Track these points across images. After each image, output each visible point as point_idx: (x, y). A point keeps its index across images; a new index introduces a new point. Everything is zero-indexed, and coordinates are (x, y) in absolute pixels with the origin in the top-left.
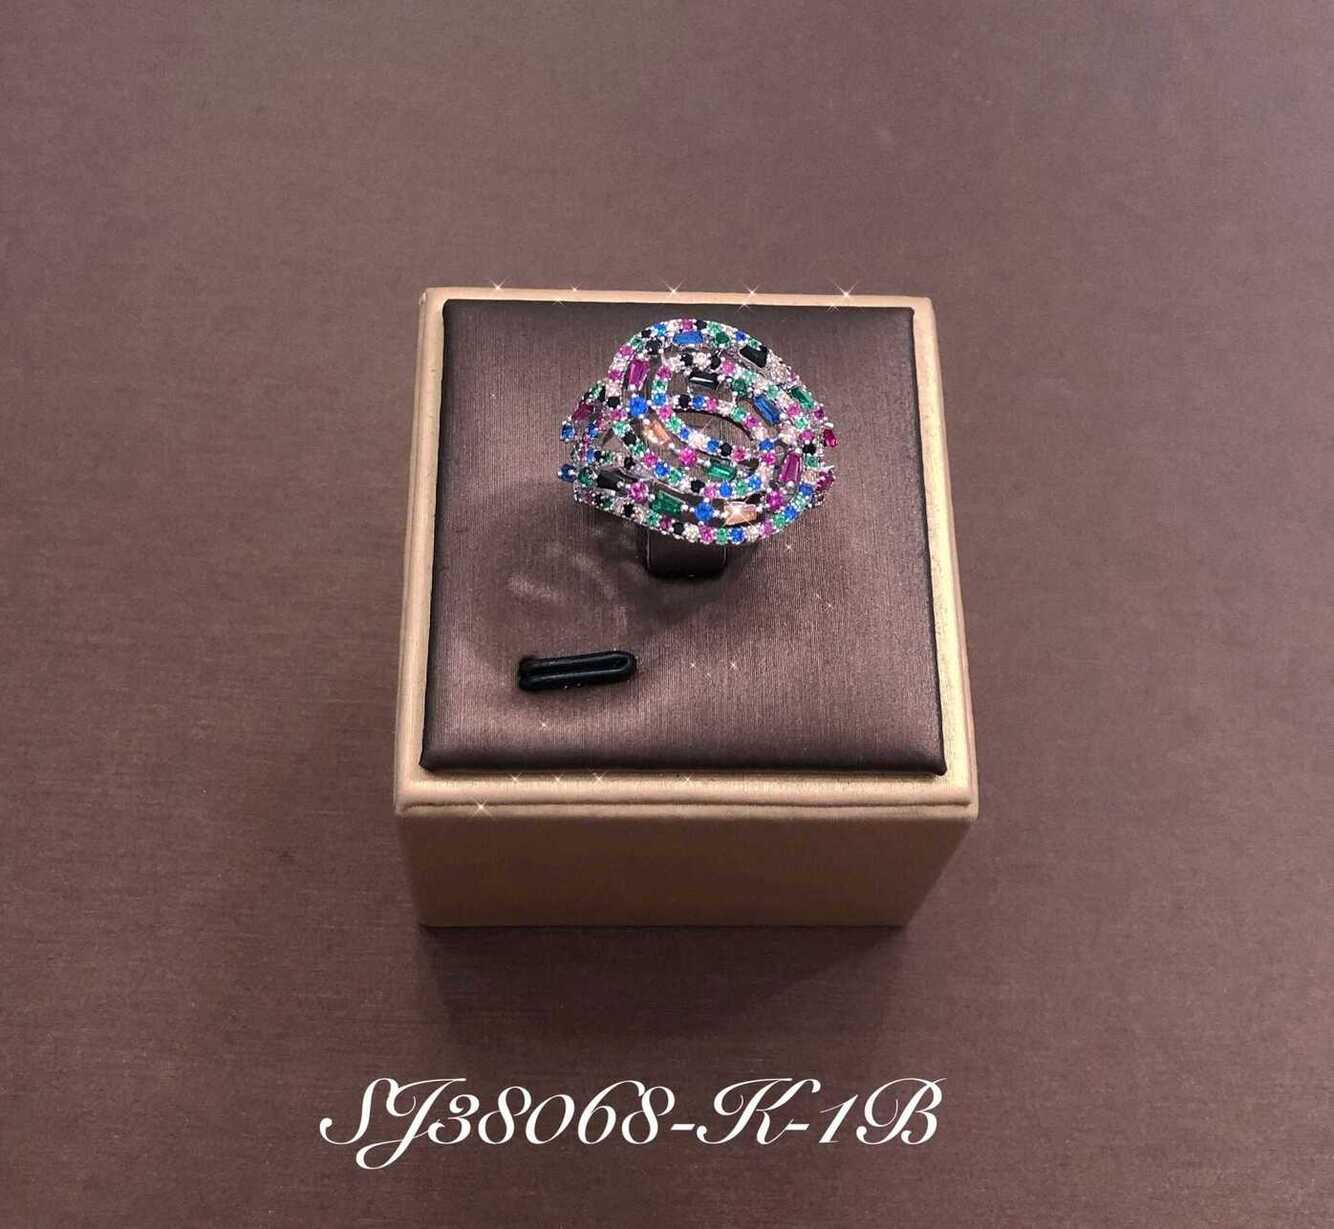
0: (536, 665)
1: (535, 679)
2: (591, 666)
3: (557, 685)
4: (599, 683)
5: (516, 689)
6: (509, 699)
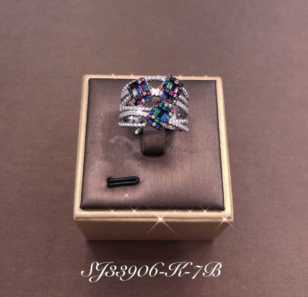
2: (127, 181)
3: (118, 186)
4: (129, 185)
5: (106, 187)
6: (104, 190)
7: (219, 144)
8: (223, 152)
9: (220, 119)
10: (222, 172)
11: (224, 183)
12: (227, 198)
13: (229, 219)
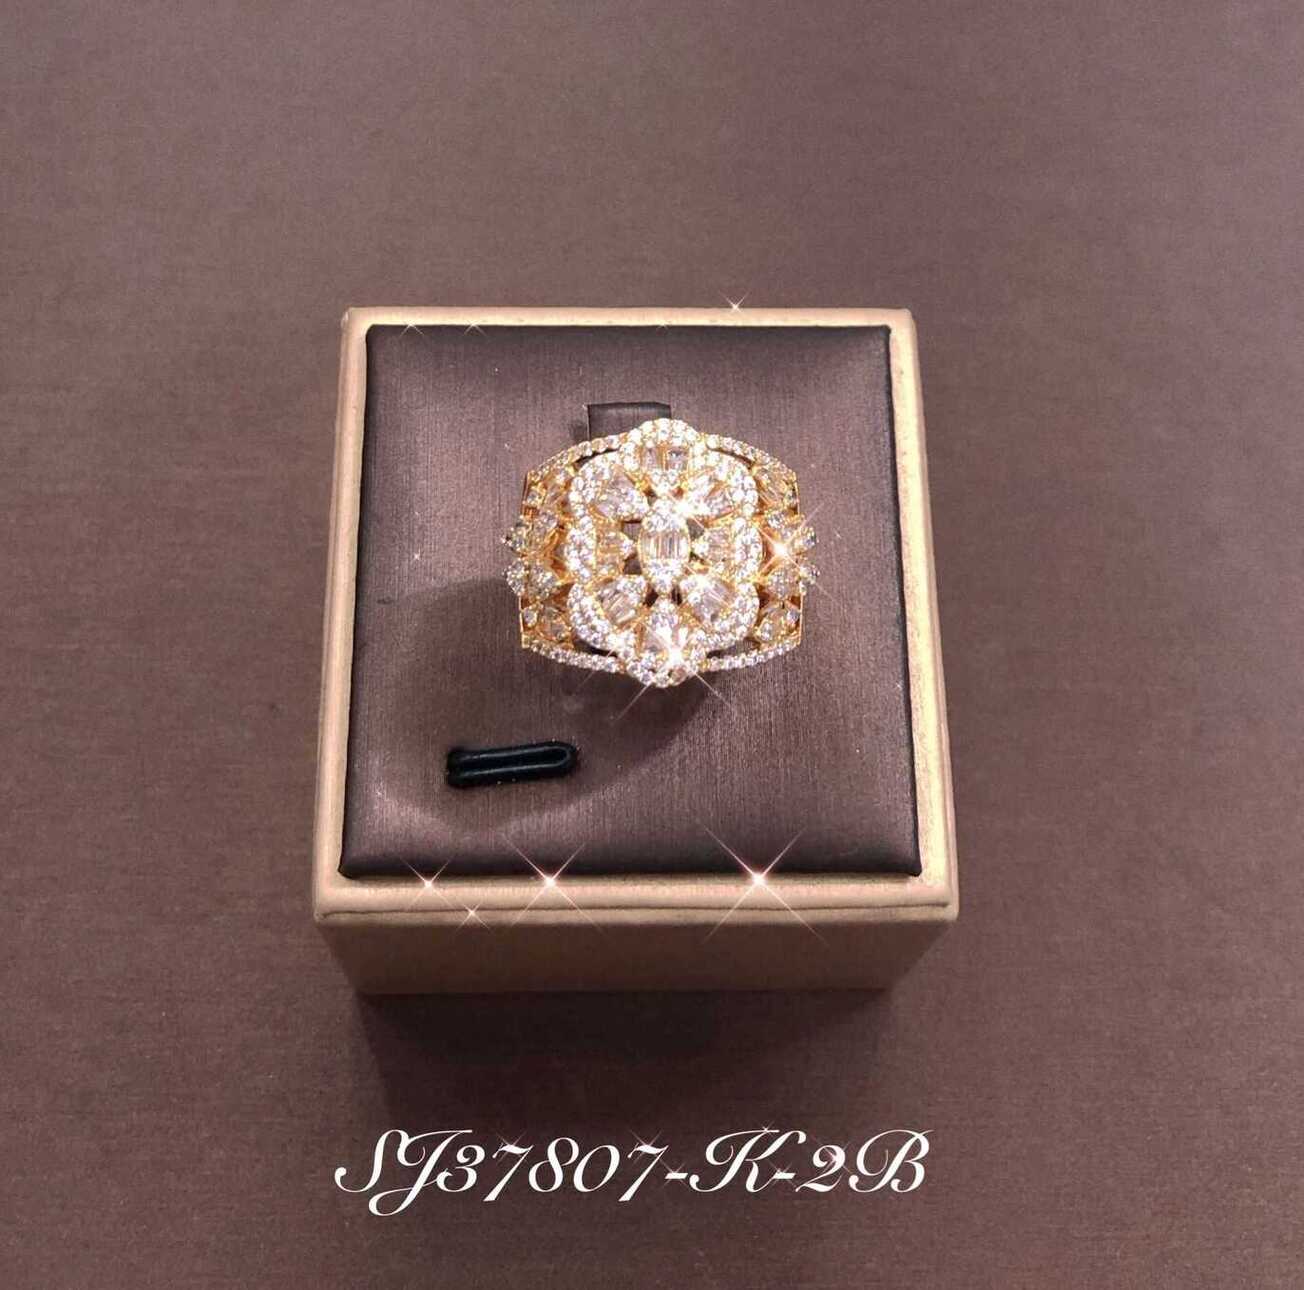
1: (466, 775)
2: (525, 759)
3: (489, 781)
4: (535, 779)
5: (445, 786)
6: (437, 796)
7: (898, 599)
8: (915, 635)
9: (906, 492)
12: (932, 822)
13: (940, 908)
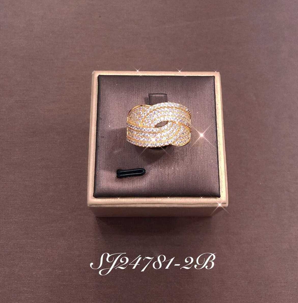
0: (121, 172)
1: (121, 175)
2: (134, 172)
3: (126, 177)
4: (136, 176)
5: (116, 178)
6: (114, 180)
7: (216, 137)
8: (219, 145)
10: (219, 162)
11: (220, 172)
13: (224, 204)
